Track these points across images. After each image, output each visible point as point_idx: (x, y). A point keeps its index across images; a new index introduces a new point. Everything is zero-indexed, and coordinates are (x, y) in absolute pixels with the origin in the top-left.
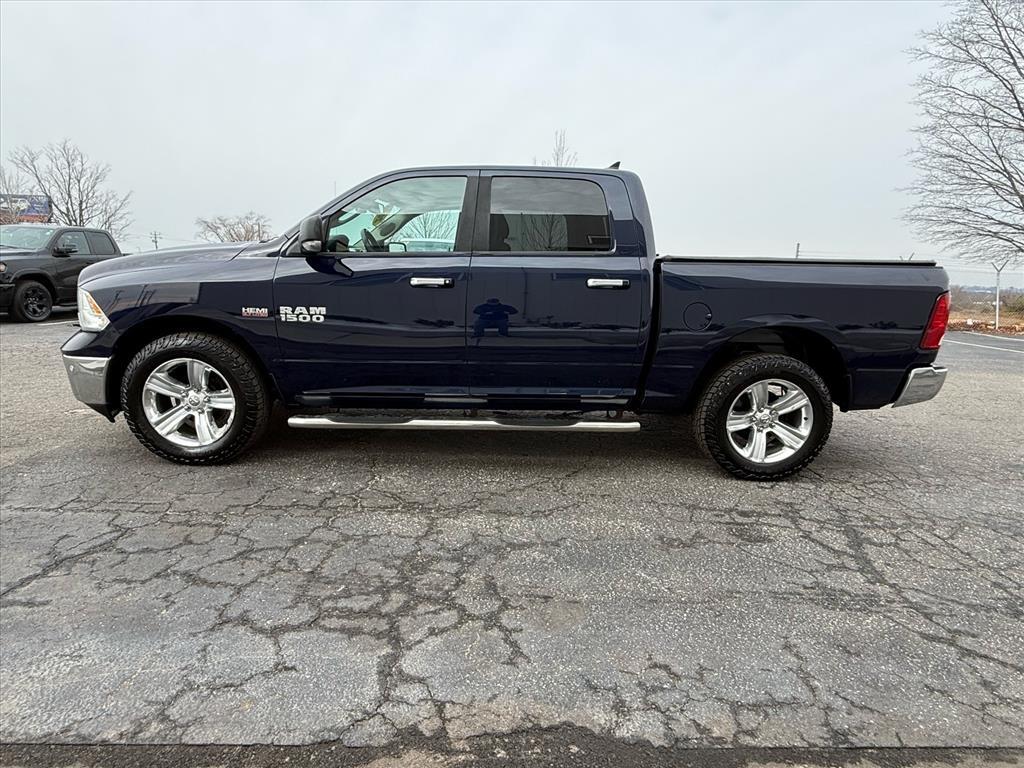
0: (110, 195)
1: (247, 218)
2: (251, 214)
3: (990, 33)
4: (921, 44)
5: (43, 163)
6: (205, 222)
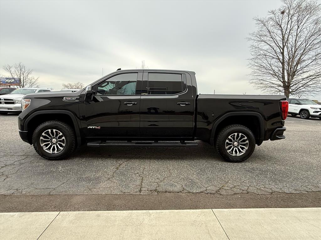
0: (32, 78)
1: (77, 84)
3: (268, 34)
5: (13, 69)
6: (65, 85)
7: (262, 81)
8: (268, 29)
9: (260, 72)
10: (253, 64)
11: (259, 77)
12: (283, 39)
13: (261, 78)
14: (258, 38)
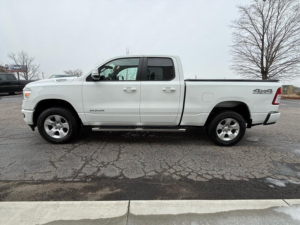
0: (35, 65)
1: (77, 70)
3: (249, 21)
4: (232, 24)
5: (17, 57)
6: (66, 72)
7: (242, 67)
8: (249, 16)
9: (241, 59)
10: (234, 50)
11: (239, 63)
12: (264, 27)
13: (241, 65)
14: (240, 25)
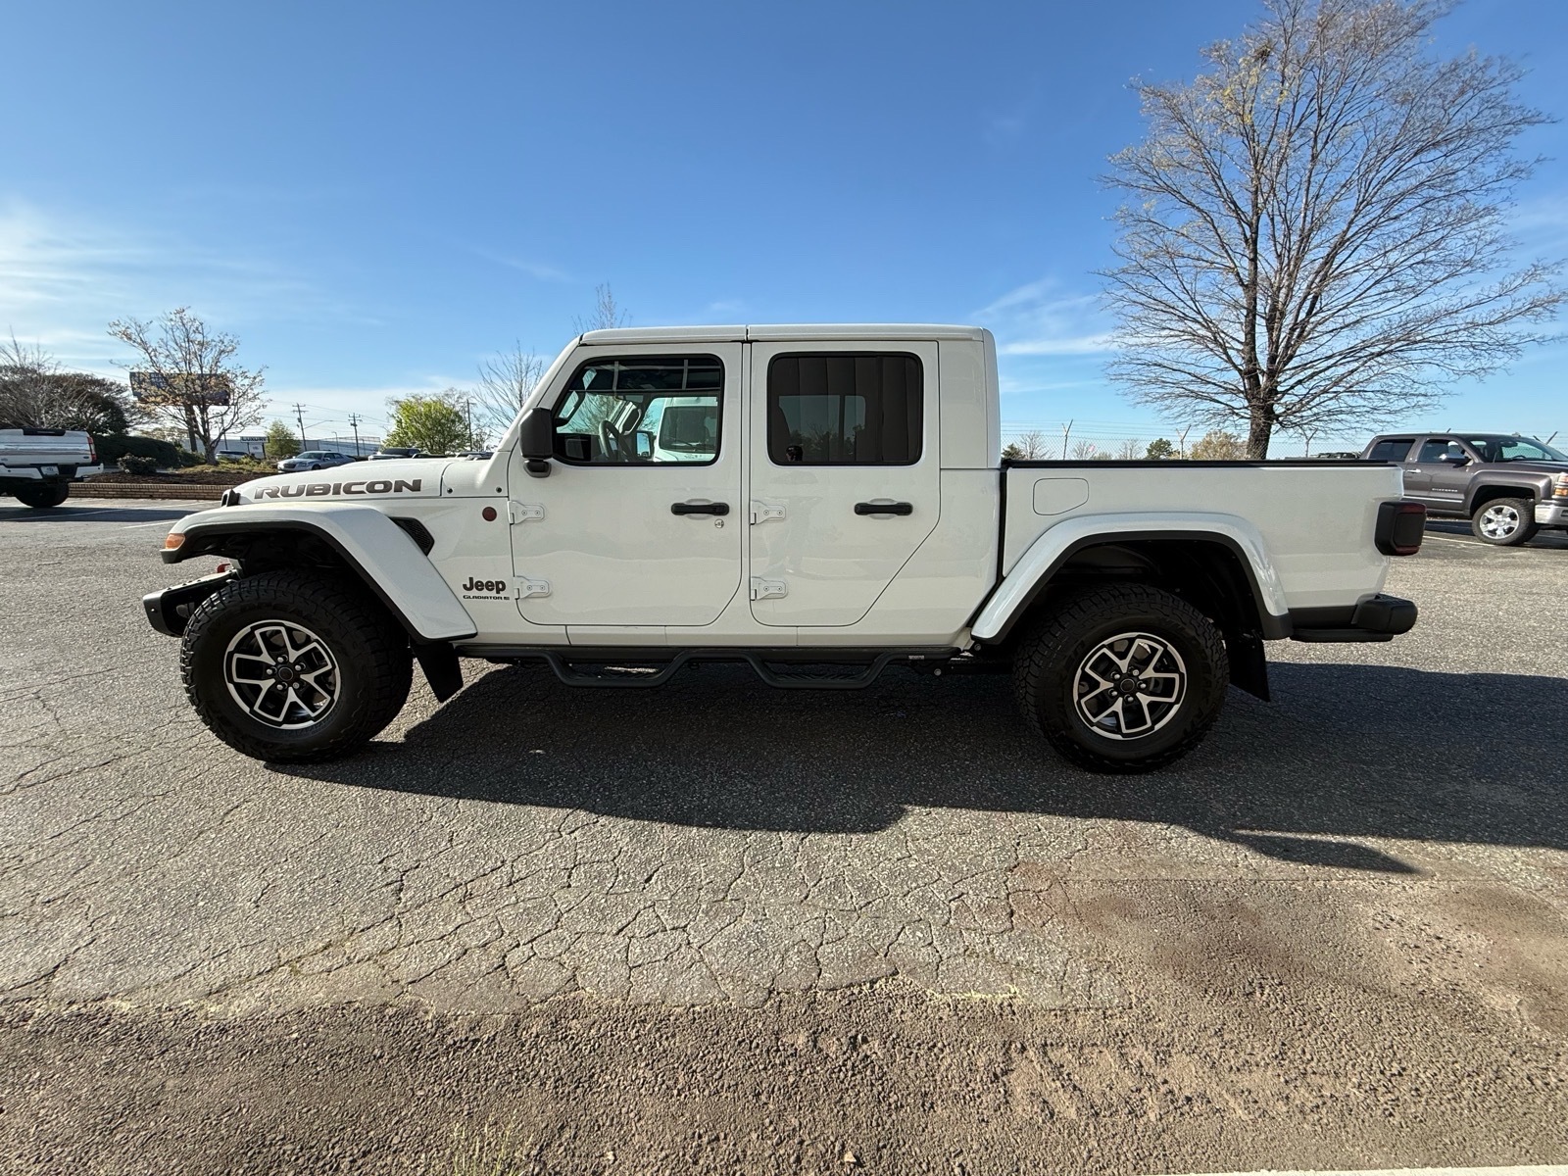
1: (447, 395)
2: (451, 390)
6: (397, 402)
7: (1157, 370)
11: (1147, 350)
13: (1154, 359)
